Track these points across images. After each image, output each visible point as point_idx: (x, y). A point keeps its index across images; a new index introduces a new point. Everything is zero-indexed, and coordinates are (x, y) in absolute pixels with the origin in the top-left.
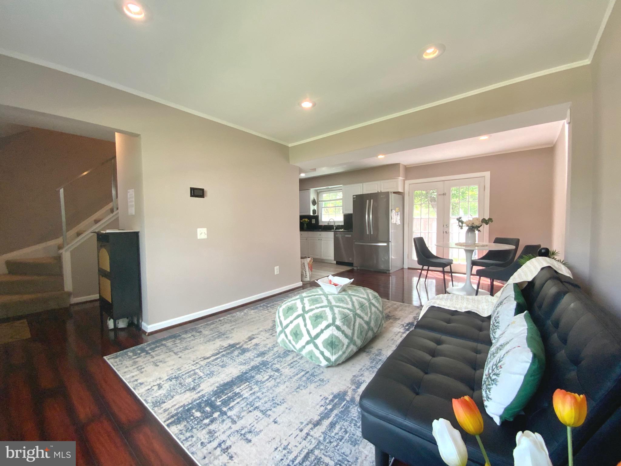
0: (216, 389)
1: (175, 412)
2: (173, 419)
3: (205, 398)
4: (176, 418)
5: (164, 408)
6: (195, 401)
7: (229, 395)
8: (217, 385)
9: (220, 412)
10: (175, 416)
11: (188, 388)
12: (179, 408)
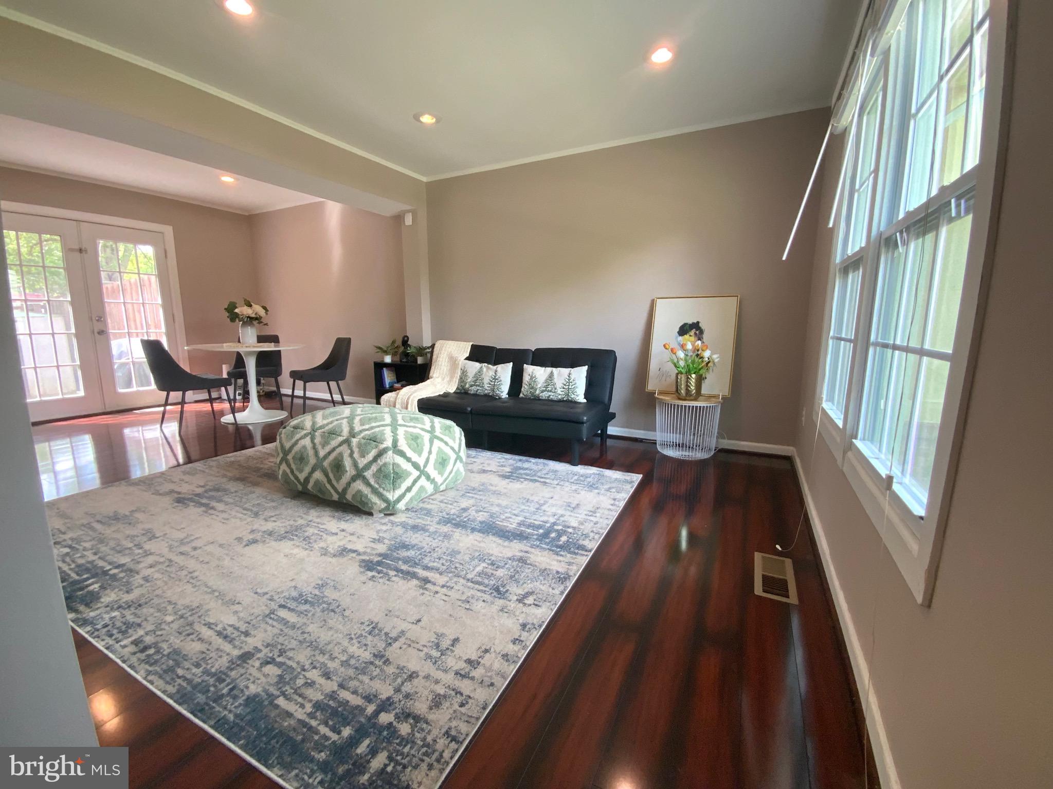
0: (515, 541)
1: (569, 555)
2: (580, 552)
3: (535, 543)
4: (576, 551)
5: (567, 567)
6: (544, 548)
7: (523, 529)
8: (506, 543)
9: (553, 526)
10: (575, 553)
11: (520, 564)
12: (561, 555)
